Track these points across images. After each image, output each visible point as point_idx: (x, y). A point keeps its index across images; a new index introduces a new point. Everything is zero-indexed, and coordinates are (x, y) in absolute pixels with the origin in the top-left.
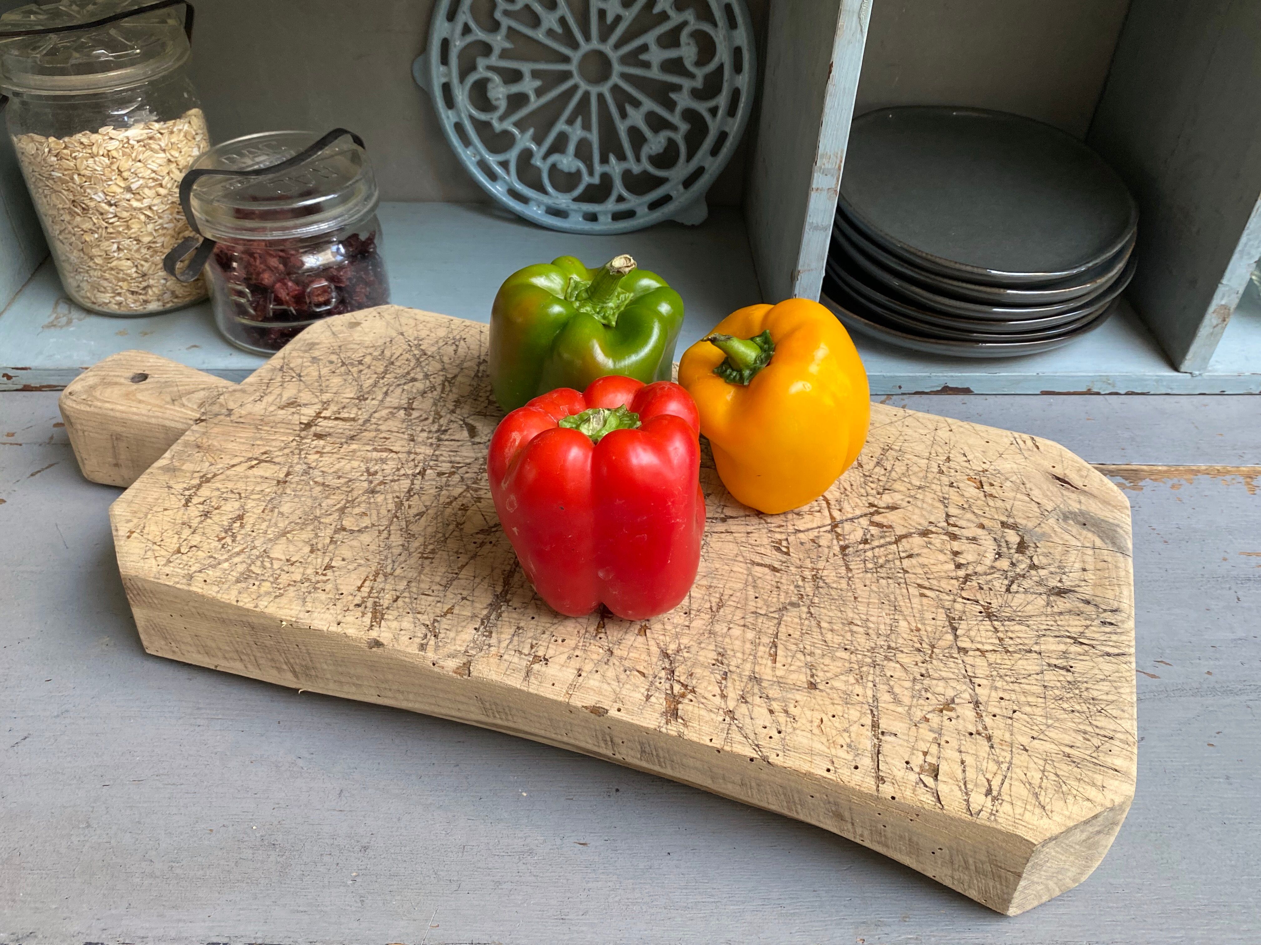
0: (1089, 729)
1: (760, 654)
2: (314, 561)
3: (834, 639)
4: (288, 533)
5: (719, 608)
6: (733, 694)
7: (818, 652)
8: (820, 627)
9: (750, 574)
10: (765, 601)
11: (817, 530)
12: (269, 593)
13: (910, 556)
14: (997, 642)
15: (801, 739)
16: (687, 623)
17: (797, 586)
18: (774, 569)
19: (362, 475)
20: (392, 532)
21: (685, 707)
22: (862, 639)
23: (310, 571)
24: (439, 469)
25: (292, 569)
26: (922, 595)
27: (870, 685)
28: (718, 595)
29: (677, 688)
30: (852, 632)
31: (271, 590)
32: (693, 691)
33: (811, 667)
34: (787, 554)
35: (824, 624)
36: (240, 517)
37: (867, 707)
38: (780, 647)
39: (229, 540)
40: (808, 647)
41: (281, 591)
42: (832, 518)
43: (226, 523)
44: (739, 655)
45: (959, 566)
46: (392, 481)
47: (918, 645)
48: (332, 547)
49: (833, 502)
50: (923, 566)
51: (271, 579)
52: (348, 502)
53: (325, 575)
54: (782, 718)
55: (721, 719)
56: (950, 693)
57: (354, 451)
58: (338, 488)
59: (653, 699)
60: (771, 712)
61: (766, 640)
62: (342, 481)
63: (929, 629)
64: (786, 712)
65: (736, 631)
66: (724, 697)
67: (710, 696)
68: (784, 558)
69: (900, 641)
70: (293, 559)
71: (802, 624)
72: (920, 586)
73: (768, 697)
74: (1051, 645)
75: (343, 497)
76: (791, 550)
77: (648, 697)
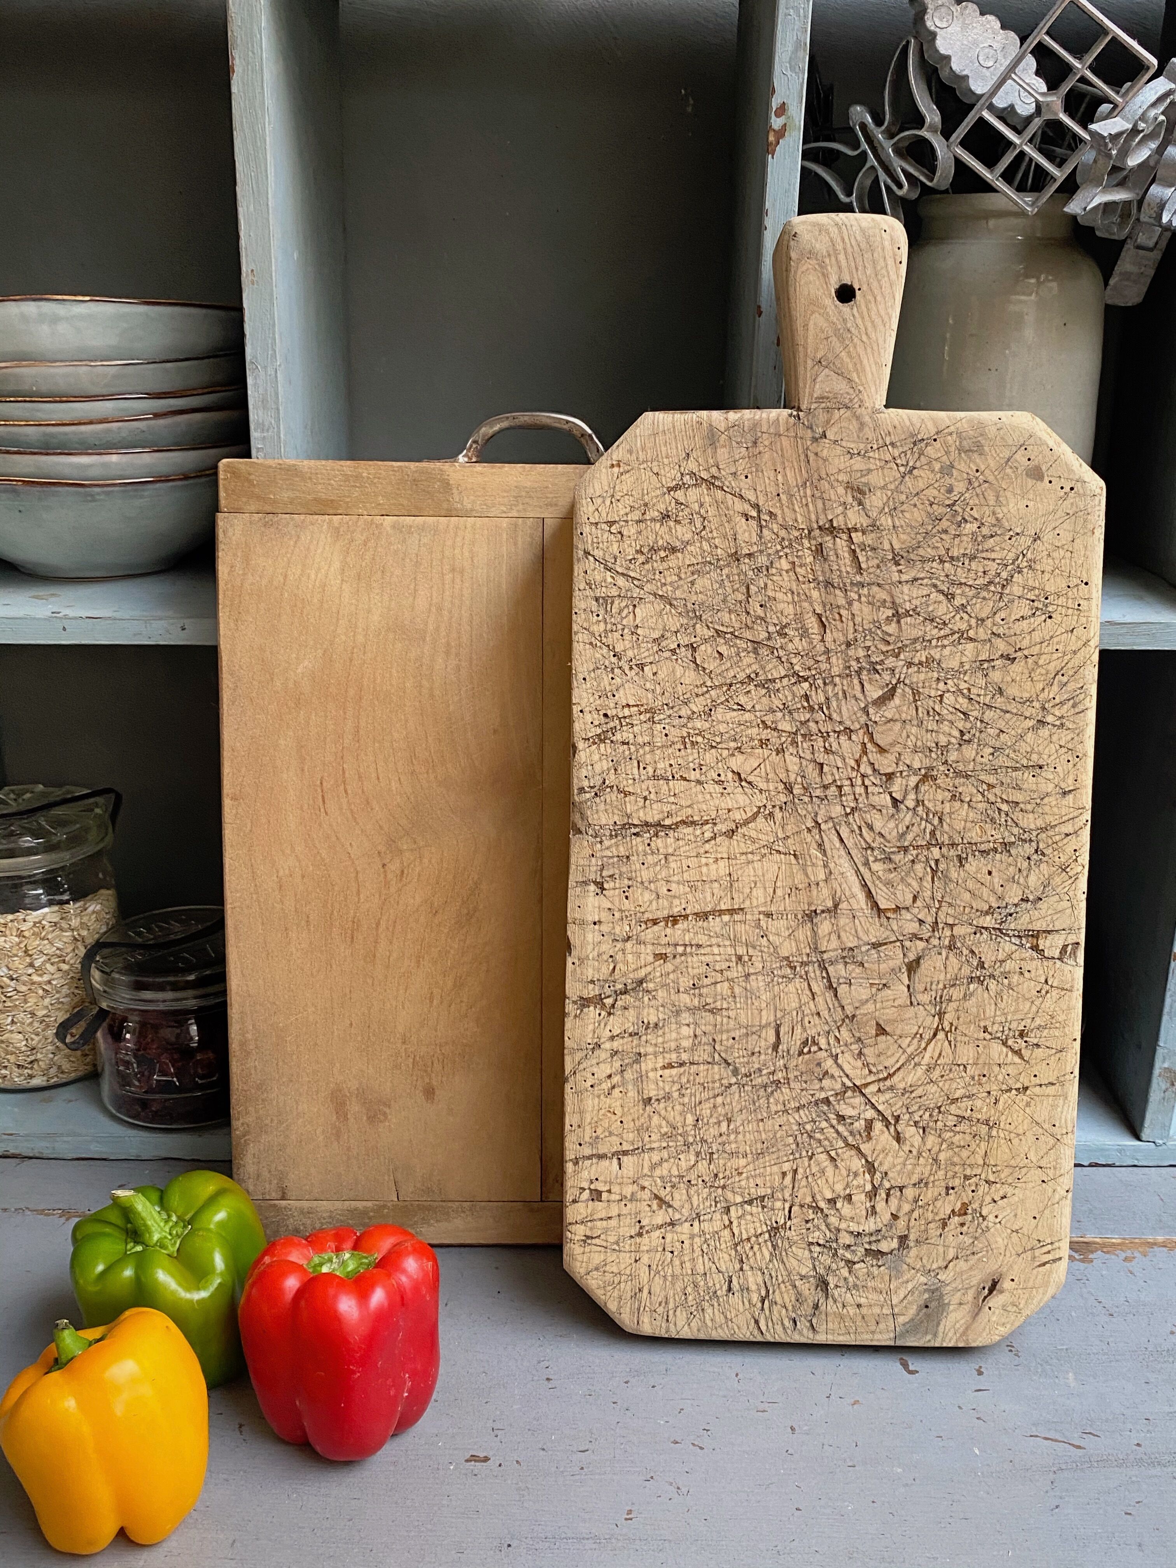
0: (671, 1305)
1: (667, 1056)
2: (643, 650)
3: (705, 1110)
4: (671, 605)
5: (711, 1011)
6: (616, 1044)
7: (686, 1100)
8: (715, 1097)
9: (762, 1027)
10: (732, 1047)
11: (842, 1074)
12: (593, 634)
13: (833, 1159)
14: (745, 1237)
15: (590, 1103)
16: (682, 989)
17: (760, 1070)
18: (776, 1047)
19: (775, 625)
20: (707, 696)
21: (592, 1012)
22: (714, 1131)
23: (630, 654)
24: (813, 693)
25: (627, 637)
26: (784, 1174)
27: (665, 1144)
28: (725, 1006)
29: (609, 1001)
30: (719, 1123)
31: (597, 634)
32: (609, 1014)
33: (668, 1097)
34: (801, 1053)
35: (719, 1100)
36: (674, 550)
37: (640, 1144)
38: (682, 1070)
39: (641, 558)
40: (689, 1091)
41: (599, 644)
42: (866, 1085)
43: (660, 543)
44: (660, 1040)
45: (832, 1202)
46: (779, 657)
47: (721, 1175)
48: (668, 654)
49: (888, 1083)
50: (823, 1172)
51: (609, 627)
52: (732, 633)
53: (631, 668)
54: (606, 1086)
55: (589, 1041)
56: (676, 1204)
57: (808, 598)
58: (748, 613)
59: (591, 986)
60: (610, 1076)
61: (685, 1057)
62: (760, 612)
63: (743, 1183)
64: (613, 1087)
65: (686, 1031)
66: (612, 1038)
67: (608, 1028)
68: (794, 1050)
69: (721, 1162)
70: (639, 631)
71: (714, 1082)
72: (795, 1172)
73: (622, 1071)
74: (753, 1280)
75: (737, 625)
76: (807, 1057)
77: (592, 982)
